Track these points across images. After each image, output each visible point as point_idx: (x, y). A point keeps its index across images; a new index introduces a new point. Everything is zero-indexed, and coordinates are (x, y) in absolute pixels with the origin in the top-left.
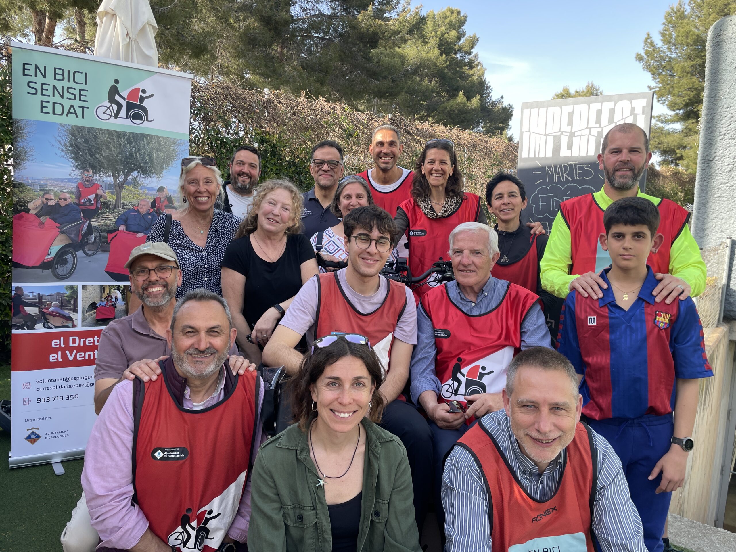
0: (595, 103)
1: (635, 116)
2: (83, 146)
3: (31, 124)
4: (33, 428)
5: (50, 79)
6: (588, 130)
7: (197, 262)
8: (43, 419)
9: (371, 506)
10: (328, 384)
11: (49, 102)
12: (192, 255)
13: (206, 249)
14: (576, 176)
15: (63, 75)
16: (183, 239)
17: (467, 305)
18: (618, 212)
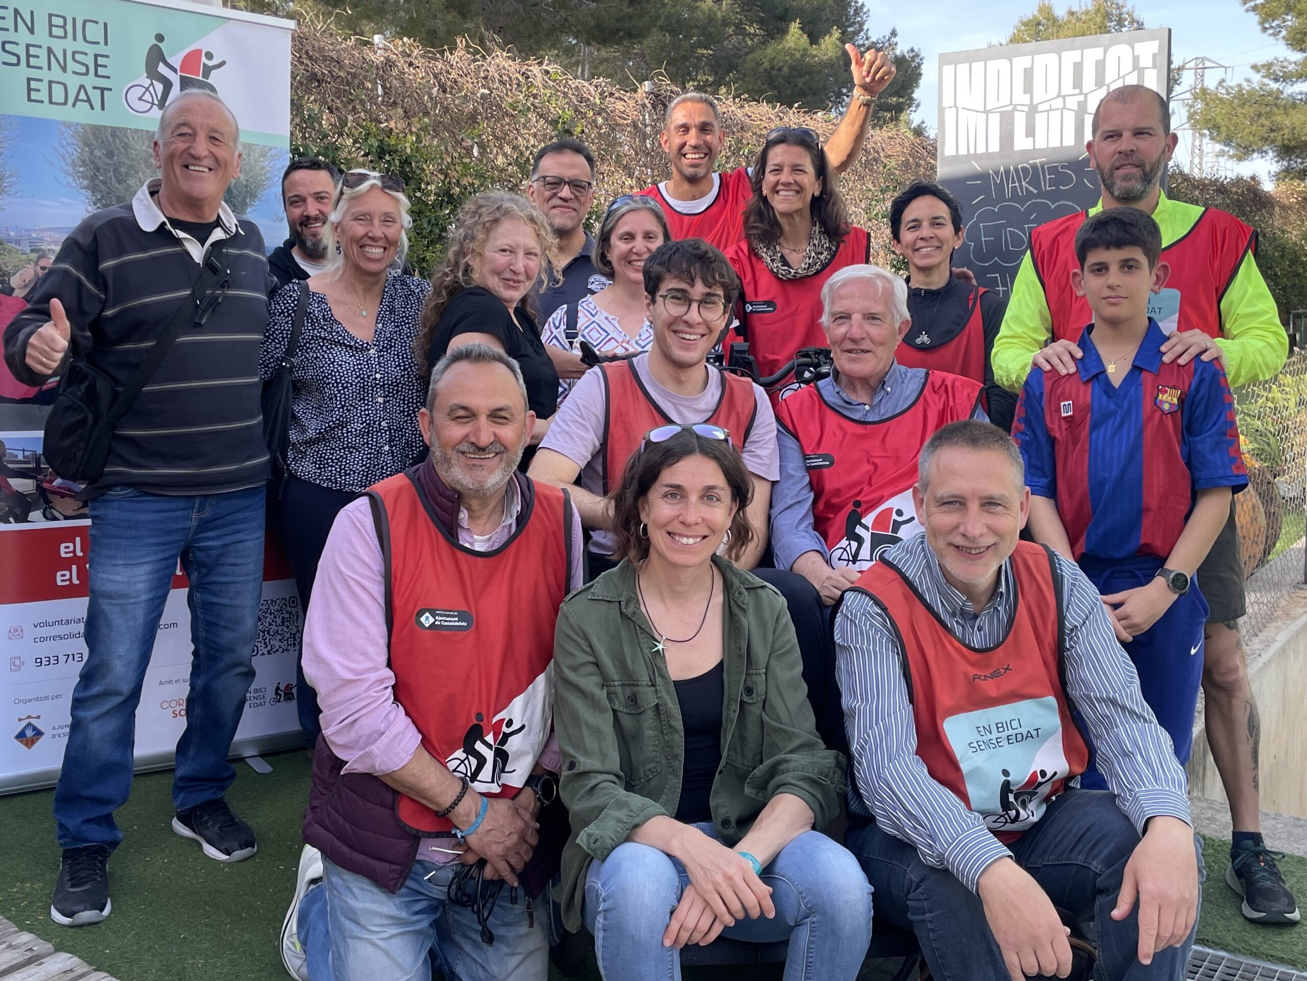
0: (1070, 50)
1: (1141, 72)
2: (106, 164)
3: (10, 123)
4: (29, 717)
5: (41, 36)
6: (1061, 99)
7: (361, 369)
8: (47, 698)
9: (739, 681)
10: (665, 496)
11: (41, 80)
12: (351, 357)
13: (375, 345)
14: (1045, 186)
15: (64, 27)
16: (332, 328)
17: (858, 410)
18: (1095, 230)
